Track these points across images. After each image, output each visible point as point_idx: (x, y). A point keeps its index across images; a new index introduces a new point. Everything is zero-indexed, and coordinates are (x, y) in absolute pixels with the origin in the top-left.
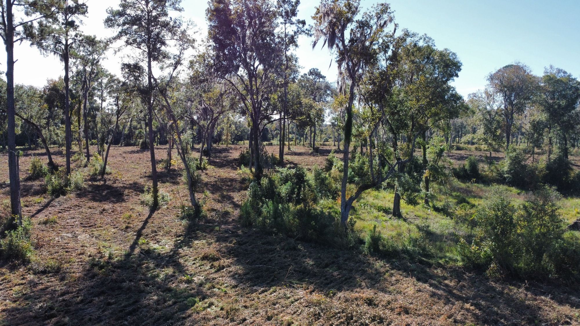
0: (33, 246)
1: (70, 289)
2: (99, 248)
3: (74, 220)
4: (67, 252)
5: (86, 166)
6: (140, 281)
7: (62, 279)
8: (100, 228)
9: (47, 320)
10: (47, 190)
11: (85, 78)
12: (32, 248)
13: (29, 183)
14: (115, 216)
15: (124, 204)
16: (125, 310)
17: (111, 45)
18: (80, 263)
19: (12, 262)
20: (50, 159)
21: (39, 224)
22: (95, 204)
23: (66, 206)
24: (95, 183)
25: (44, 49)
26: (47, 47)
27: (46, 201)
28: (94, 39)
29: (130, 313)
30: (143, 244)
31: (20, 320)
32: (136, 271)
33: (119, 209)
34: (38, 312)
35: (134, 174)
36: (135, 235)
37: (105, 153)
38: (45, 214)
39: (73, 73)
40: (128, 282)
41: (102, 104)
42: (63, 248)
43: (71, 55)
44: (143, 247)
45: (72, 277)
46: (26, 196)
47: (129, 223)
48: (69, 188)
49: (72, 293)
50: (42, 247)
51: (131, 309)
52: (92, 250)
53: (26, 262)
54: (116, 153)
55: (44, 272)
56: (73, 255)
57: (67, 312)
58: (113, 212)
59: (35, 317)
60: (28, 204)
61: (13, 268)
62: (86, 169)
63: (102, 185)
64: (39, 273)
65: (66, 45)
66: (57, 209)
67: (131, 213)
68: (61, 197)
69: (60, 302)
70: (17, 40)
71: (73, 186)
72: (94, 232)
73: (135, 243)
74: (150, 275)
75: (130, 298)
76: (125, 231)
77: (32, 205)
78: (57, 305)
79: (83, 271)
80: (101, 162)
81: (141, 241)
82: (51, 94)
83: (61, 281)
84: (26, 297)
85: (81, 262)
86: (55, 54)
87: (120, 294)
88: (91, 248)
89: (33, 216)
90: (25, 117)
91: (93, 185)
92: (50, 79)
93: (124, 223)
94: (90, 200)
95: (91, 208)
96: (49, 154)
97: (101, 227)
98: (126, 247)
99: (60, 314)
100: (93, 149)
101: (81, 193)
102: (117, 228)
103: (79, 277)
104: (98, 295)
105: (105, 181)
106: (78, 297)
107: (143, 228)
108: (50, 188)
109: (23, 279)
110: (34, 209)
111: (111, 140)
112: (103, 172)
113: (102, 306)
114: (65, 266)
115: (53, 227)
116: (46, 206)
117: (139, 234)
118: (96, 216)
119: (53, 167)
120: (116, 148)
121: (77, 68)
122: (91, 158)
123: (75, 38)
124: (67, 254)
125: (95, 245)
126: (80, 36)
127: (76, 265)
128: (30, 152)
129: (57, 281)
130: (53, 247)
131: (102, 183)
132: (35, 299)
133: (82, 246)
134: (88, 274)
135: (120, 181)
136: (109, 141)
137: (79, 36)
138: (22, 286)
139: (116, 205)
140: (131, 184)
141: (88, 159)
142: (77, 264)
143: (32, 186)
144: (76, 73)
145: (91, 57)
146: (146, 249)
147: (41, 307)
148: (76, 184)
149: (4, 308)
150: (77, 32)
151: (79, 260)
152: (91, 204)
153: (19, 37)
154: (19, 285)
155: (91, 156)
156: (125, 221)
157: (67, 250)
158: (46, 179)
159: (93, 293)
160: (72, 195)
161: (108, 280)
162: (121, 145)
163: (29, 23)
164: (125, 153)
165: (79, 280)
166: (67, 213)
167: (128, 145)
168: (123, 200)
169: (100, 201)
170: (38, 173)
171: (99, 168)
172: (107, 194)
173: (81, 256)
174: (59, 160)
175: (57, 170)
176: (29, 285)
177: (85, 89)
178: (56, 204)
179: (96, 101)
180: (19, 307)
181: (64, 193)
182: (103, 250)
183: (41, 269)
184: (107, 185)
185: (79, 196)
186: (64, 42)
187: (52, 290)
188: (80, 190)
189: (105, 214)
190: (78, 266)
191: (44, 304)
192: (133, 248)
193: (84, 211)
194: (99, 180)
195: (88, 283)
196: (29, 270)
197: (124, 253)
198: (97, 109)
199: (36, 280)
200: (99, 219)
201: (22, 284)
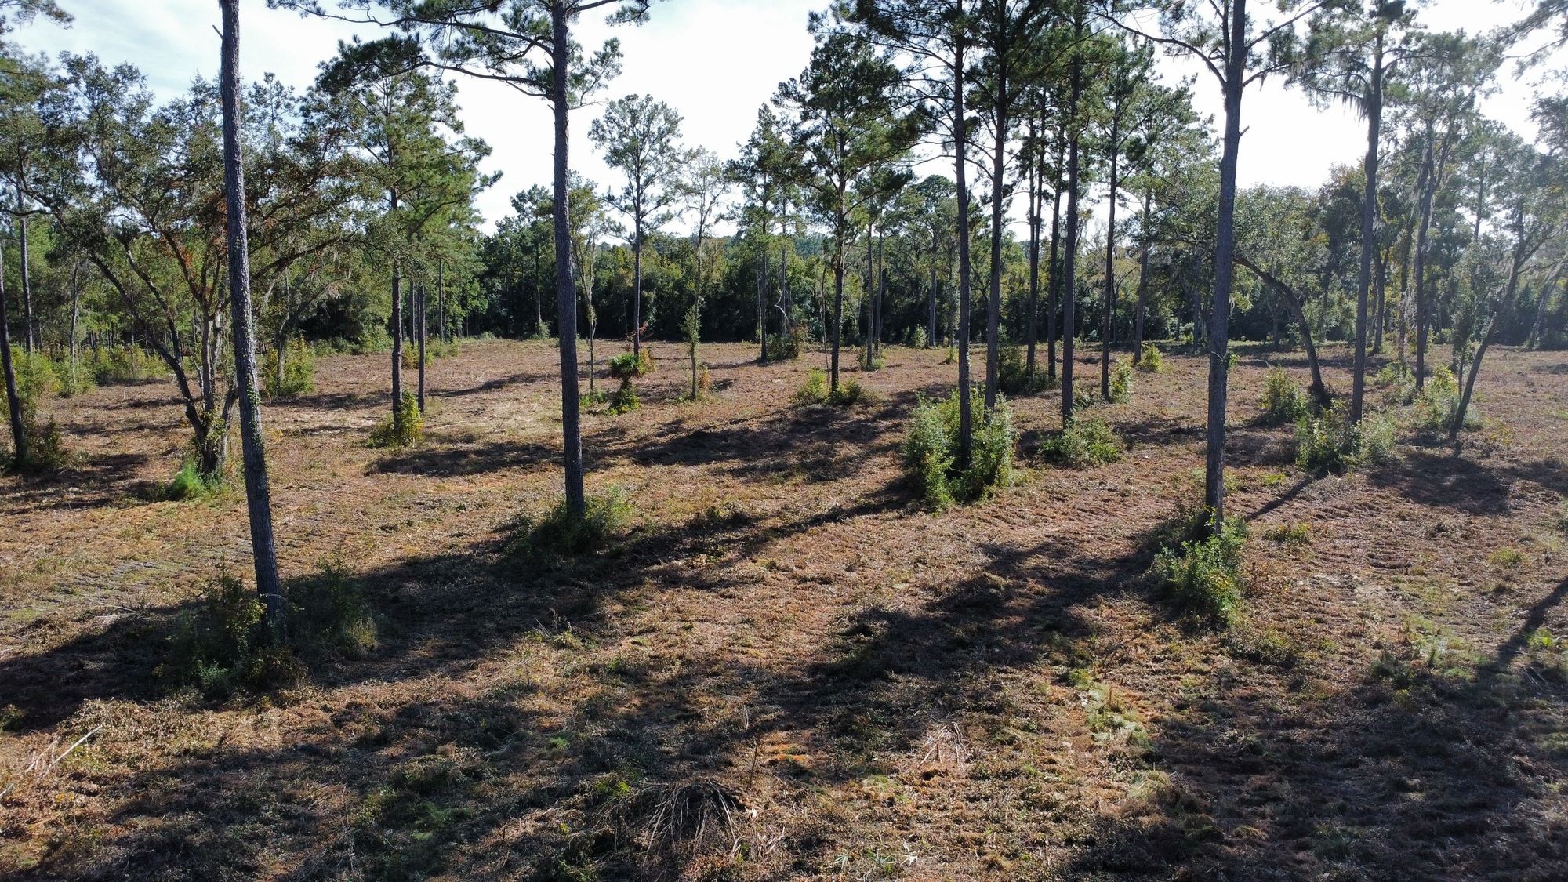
0: (1240, 588)
1: (1309, 717)
2: (1407, 630)
3: (1354, 543)
4: (1319, 621)
5: (1408, 402)
6: (1507, 750)
7: (1295, 687)
8: (1419, 577)
9: (1238, 772)
10: (1298, 455)
11: (1429, 156)
12: (1237, 593)
13: (1259, 434)
14: (1470, 552)
15: (1502, 520)
16: (1442, 817)
17: (1507, 52)
18: (1347, 658)
19: (1189, 615)
20: (1316, 375)
21: (1265, 538)
22: (1418, 509)
23: (1339, 503)
24: (1429, 451)
25: (1319, 90)
26: (1328, 82)
27: (1291, 482)
28: (1458, 39)
29: (1457, 832)
30: (1544, 647)
31: (1184, 752)
32: (1502, 718)
33: (1485, 532)
34: (1224, 749)
35: (1555, 436)
36: (1521, 617)
37: (1467, 369)
38: (1282, 517)
39: (1397, 143)
40: (1469, 742)
41: (1477, 227)
42: (1310, 610)
43: (1389, 96)
44: (1541, 656)
45: (1318, 688)
46: (1245, 464)
47: (1508, 579)
48: (1353, 458)
49: (1310, 727)
50: (1260, 596)
51: (1462, 819)
52: (1386, 632)
53: (1218, 623)
54: (1507, 368)
55: (1254, 658)
56: (1335, 632)
57: (1290, 772)
58: (1466, 537)
59: (1215, 759)
60: (1246, 484)
61: (1190, 631)
62: (1407, 409)
63: (1447, 460)
64: (1242, 656)
65: (1378, 71)
66: (1313, 509)
67: (1521, 548)
68: (1330, 476)
69: (1278, 741)
70: (1252, 79)
71: (1364, 452)
72: (1400, 585)
73: (1519, 641)
74: (1545, 744)
75: (1466, 789)
76: (1491, 600)
77: (1256, 489)
78: (1270, 744)
79: (1350, 680)
80: (1455, 394)
81: (1539, 637)
82: (1337, 204)
83: (1290, 691)
84: (1206, 707)
85: (1351, 654)
86: (1345, 99)
87: (1439, 770)
88: (1384, 626)
89: (1254, 516)
90: (1264, 267)
91: (1421, 455)
92: (1337, 166)
93: (1492, 574)
94: (1405, 495)
95: (1403, 518)
96: (1314, 363)
97: (1423, 574)
98: (1486, 646)
99: (1272, 770)
100: (1439, 356)
101: (1383, 473)
102: (1469, 584)
103: (1337, 694)
104: (1378, 753)
105: (1458, 447)
106: (1324, 742)
107: (1552, 600)
108: (1304, 451)
109: (1206, 661)
110: (1258, 500)
111: (1491, 332)
112: (1456, 421)
113: (1382, 785)
114: (1309, 655)
115: (1295, 552)
116: (1290, 495)
117: (1536, 616)
118: (1415, 543)
119: (1321, 396)
120: (1512, 355)
121: (1409, 128)
122: (1428, 382)
123: (1404, 47)
124: (1319, 626)
125: (1398, 619)
126: (1419, 40)
127: (1335, 661)
128: (1274, 356)
129: (1281, 689)
130: (1288, 601)
131: (1448, 451)
132: (1224, 715)
133: (1361, 616)
134: (1362, 691)
135: (1505, 452)
136: (1484, 332)
137: (1413, 40)
138: (1202, 678)
139: (1478, 520)
140: (1535, 465)
141: (1420, 383)
142: (1338, 657)
143: (1263, 441)
144: (1406, 142)
145: (1450, 94)
146: (1550, 664)
147: (1233, 739)
148: (1374, 448)
149: (1157, 714)
150: (1410, 30)
151: (1347, 650)
152: (1405, 507)
153: (1257, 70)
154: (1195, 672)
155: (1429, 374)
156: (1499, 571)
157: (1319, 616)
158: (1300, 427)
159: (1364, 743)
160: (1359, 477)
161: (1412, 722)
162: (1531, 345)
163: (1285, 29)
164: (1537, 369)
165: (1334, 701)
166: (1339, 521)
167: (1550, 345)
168: (1503, 510)
169: (1434, 502)
170: (1281, 411)
171: (1445, 410)
172: (1458, 483)
173: (1353, 641)
174: (1339, 381)
175: (1328, 405)
176: (1216, 680)
177: (1427, 186)
178: (1314, 494)
179: (1460, 217)
180: (1187, 723)
181: (1338, 469)
182: (1416, 638)
183: (1250, 648)
184: (1462, 461)
185: (1377, 480)
186: (1371, 63)
187: (1265, 706)
188: (1383, 465)
189: (1442, 541)
190: (1341, 665)
191: (1240, 734)
192: (1507, 651)
193: (1383, 523)
194: (1442, 444)
195: (1358, 715)
196: (1224, 643)
197: (1477, 660)
198: (1463, 240)
199: (1234, 672)
200: (1419, 552)
201: (1202, 673)
